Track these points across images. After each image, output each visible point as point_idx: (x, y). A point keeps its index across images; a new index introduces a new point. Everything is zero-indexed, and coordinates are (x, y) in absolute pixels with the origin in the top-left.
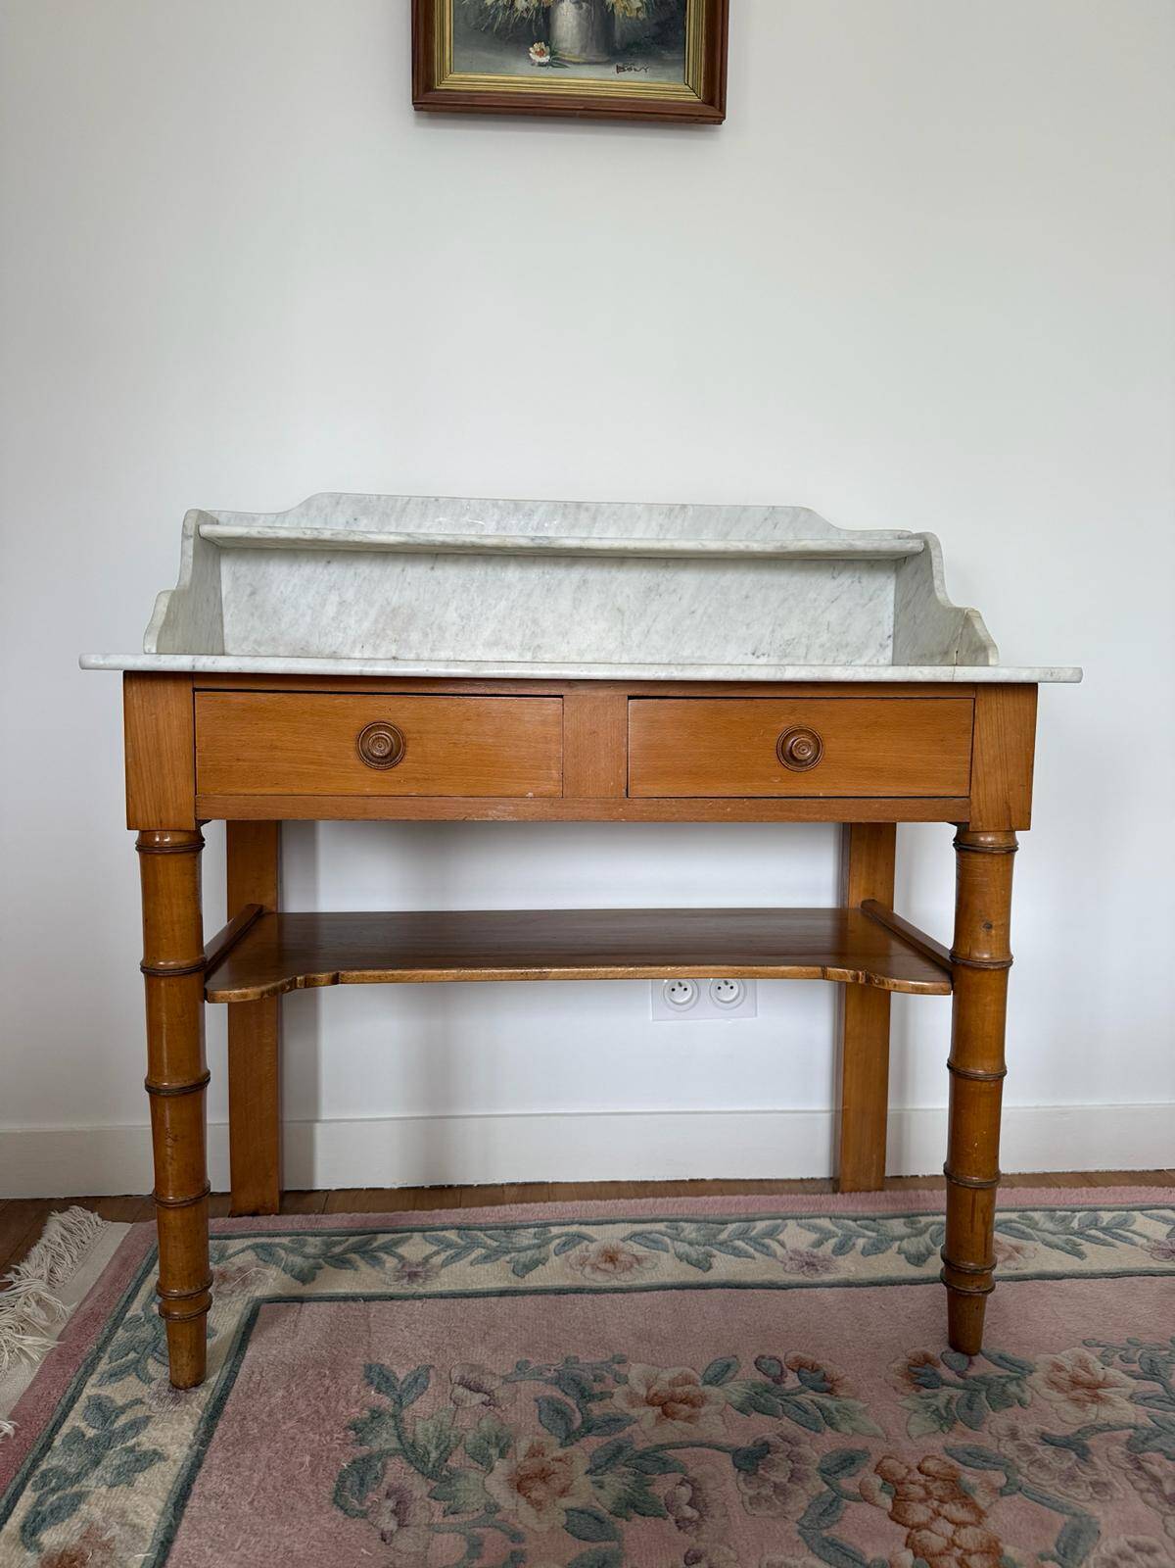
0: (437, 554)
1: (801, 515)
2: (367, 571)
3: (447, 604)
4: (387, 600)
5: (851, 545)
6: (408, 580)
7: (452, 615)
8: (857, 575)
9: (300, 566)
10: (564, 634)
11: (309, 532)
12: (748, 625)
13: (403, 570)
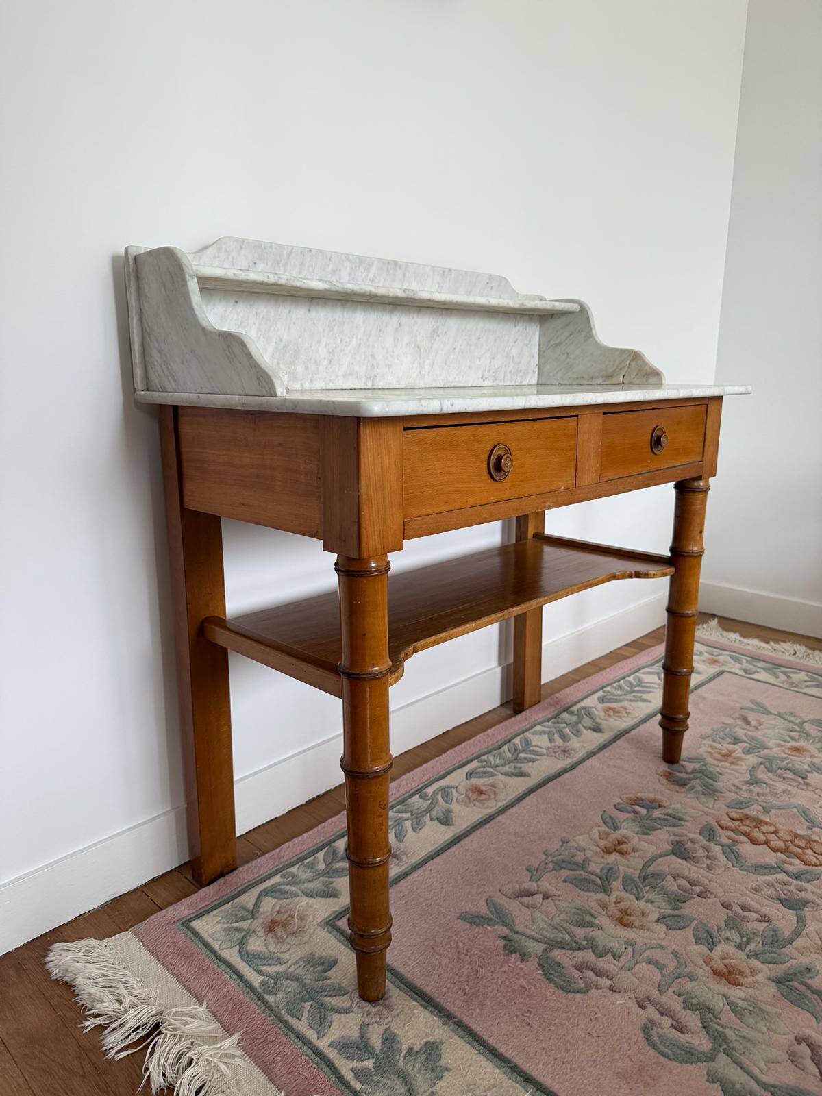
0: (312, 298)
1: (501, 282)
2: (265, 310)
3: (319, 342)
4: (279, 337)
5: (523, 304)
6: (294, 320)
7: (323, 352)
8: (525, 324)
9: (214, 304)
10: (389, 366)
11: (271, 276)
12: (480, 358)
13: (290, 312)
